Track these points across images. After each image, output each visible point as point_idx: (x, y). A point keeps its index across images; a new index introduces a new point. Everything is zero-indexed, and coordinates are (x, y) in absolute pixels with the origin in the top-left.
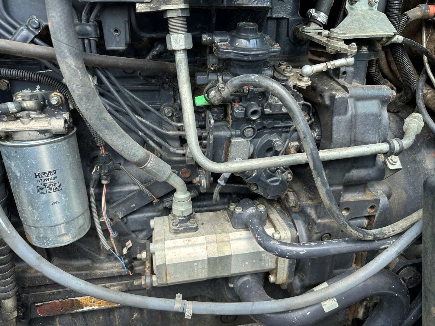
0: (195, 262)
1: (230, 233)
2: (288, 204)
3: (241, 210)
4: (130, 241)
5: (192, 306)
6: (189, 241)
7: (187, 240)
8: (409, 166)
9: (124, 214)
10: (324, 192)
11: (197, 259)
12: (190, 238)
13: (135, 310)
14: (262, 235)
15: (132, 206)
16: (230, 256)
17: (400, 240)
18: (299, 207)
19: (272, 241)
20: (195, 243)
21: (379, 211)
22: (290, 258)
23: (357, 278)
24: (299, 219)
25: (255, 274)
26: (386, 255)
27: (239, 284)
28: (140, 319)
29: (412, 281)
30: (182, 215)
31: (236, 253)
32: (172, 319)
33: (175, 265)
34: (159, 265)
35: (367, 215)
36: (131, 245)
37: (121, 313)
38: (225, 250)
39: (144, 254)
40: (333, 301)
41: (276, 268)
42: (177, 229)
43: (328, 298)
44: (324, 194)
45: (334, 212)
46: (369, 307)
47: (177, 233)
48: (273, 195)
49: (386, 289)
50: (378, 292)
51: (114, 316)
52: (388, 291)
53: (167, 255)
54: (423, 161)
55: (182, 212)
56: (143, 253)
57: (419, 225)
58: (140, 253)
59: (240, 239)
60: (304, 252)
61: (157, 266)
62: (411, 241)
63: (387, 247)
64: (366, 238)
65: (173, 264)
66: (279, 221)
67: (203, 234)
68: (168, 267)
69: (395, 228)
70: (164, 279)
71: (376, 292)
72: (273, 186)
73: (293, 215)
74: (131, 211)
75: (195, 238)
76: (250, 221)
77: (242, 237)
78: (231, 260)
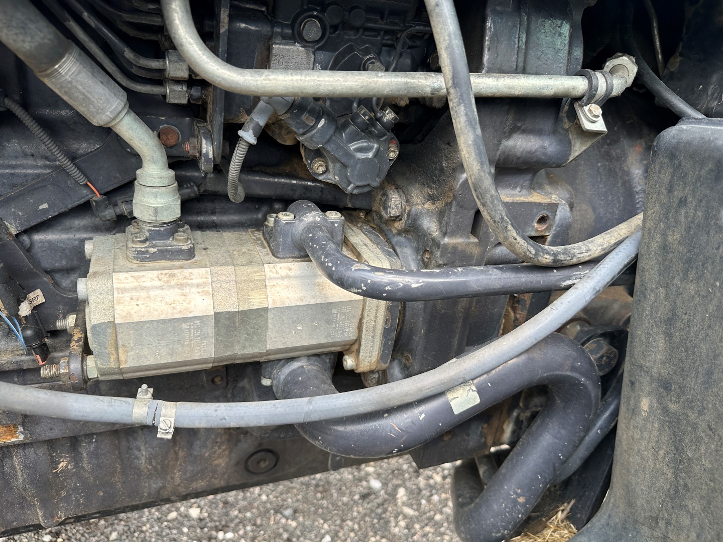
0: (185, 320)
1: (266, 266)
2: (386, 212)
3: (292, 216)
4: (38, 292)
5: (174, 411)
6: (173, 275)
7: (166, 274)
8: (599, 165)
9: (21, 224)
10: (470, 142)
11: (190, 315)
12: (175, 271)
13: (61, 453)
14: (334, 255)
15: (41, 207)
16: (266, 310)
17: (599, 269)
18: (408, 217)
19: (354, 264)
20: (185, 281)
21: (554, 228)
22: (389, 297)
23: (520, 339)
24: (406, 247)
25: (316, 355)
26: (573, 297)
27: (282, 377)
28: (75, 472)
29: (603, 363)
30: (154, 218)
31: (278, 305)
32: (146, 471)
33: (138, 326)
34: (99, 325)
35: (533, 234)
36: (41, 300)
37: (27, 458)
38: (254, 299)
39: (73, 318)
40: (469, 390)
41: (358, 341)
42: (143, 250)
43: (461, 380)
44: (469, 146)
45: (487, 191)
46: (522, 421)
47: (143, 260)
48: (358, 184)
49: (567, 368)
50: (552, 373)
51: (13, 467)
52: (569, 373)
53: (119, 303)
54: (622, 157)
55: (156, 210)
56: (71, 316)
57: (633, 242)
58: (65, 318)
59: (288, 277)
60: (420, 285)
61: (94, 327)
62: (619, 270)
63: (574, 284)
64: (540, 258)
65: (133, 323)
66: (367, 246)
67: (206, 265)
68: (121, 330)
69: (591, 246)
70: (113, 357)
71: (549, 374)
72: (359, 159)
73: (394, 240)
74: (39, 220)
75: (187, 272)
76: (311, 235)
77: (292, 273)
78: (267, 319)
